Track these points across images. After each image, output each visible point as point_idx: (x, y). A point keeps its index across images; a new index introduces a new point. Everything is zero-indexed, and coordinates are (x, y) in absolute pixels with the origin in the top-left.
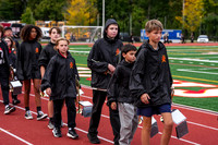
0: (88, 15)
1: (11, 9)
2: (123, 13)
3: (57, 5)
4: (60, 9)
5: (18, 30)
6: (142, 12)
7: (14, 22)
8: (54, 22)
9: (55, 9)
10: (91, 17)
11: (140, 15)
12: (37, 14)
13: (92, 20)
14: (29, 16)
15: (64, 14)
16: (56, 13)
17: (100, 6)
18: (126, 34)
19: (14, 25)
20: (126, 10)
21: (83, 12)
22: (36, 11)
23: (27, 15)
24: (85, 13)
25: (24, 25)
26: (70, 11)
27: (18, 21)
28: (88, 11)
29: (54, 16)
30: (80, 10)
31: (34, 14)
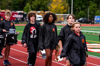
0: (63, 8)
1: (18, 4)
2: (84, 6)
3: (45, 2)
4: (46, 4)
5: (22, 16)
6: (96, 6)
7: (20, 12)
8: (43, 12)
9: (43, 4)
10: (64, 9)
11: (94, 7)
12: (33, 7)
13: (65, 11)
14: (29, 8)
15: (49, 7)
16: (44, 6)
17: (70, 3)
18: (85, 18)
19: (20, 14)
20: (86, 5)
21: (60, 6)
22: (32, 5)
23: (27, 8)
24: (61, 6)
25: (25, 13)
26: (52, 6)
27: (22, 12)
28: (63, 5)
29: (43, 8)
30: (58, 5)
31: (31, 7)
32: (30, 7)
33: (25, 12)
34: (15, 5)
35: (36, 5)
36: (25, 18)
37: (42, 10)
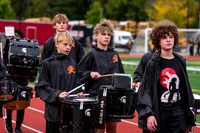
0: (184, 12)
1: (72, 4)
4: (142, 3)
5: (81, 34)
7: (76, 23)
8: (133, 23)
9: (135, 3)
10: (189, 15)
12: (110, 11)
13: (191, 20)
14: (98, 14)
15: (149, 12)
16: (136, 9)
19: (76, 28)
21: (177, 8)
22: (107, 6)
23: (93, 14)
24: (181, 9)
25: (90, 26)
26: (157, 7)
27: (82, 23)
28: (185, 6)
29: (133, 14)
30: (172, 5)
31: (105, 11)
32: (101, 10)
33: (90, 23)
34: (64, 6)
35: (117, 6)
36: (88, 39)
37: (131, 18)
